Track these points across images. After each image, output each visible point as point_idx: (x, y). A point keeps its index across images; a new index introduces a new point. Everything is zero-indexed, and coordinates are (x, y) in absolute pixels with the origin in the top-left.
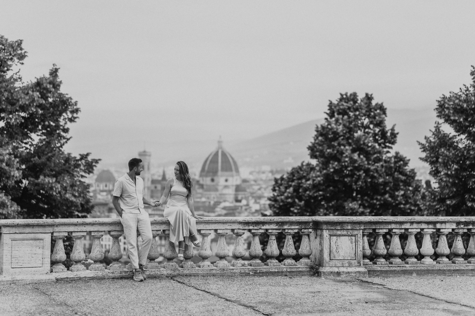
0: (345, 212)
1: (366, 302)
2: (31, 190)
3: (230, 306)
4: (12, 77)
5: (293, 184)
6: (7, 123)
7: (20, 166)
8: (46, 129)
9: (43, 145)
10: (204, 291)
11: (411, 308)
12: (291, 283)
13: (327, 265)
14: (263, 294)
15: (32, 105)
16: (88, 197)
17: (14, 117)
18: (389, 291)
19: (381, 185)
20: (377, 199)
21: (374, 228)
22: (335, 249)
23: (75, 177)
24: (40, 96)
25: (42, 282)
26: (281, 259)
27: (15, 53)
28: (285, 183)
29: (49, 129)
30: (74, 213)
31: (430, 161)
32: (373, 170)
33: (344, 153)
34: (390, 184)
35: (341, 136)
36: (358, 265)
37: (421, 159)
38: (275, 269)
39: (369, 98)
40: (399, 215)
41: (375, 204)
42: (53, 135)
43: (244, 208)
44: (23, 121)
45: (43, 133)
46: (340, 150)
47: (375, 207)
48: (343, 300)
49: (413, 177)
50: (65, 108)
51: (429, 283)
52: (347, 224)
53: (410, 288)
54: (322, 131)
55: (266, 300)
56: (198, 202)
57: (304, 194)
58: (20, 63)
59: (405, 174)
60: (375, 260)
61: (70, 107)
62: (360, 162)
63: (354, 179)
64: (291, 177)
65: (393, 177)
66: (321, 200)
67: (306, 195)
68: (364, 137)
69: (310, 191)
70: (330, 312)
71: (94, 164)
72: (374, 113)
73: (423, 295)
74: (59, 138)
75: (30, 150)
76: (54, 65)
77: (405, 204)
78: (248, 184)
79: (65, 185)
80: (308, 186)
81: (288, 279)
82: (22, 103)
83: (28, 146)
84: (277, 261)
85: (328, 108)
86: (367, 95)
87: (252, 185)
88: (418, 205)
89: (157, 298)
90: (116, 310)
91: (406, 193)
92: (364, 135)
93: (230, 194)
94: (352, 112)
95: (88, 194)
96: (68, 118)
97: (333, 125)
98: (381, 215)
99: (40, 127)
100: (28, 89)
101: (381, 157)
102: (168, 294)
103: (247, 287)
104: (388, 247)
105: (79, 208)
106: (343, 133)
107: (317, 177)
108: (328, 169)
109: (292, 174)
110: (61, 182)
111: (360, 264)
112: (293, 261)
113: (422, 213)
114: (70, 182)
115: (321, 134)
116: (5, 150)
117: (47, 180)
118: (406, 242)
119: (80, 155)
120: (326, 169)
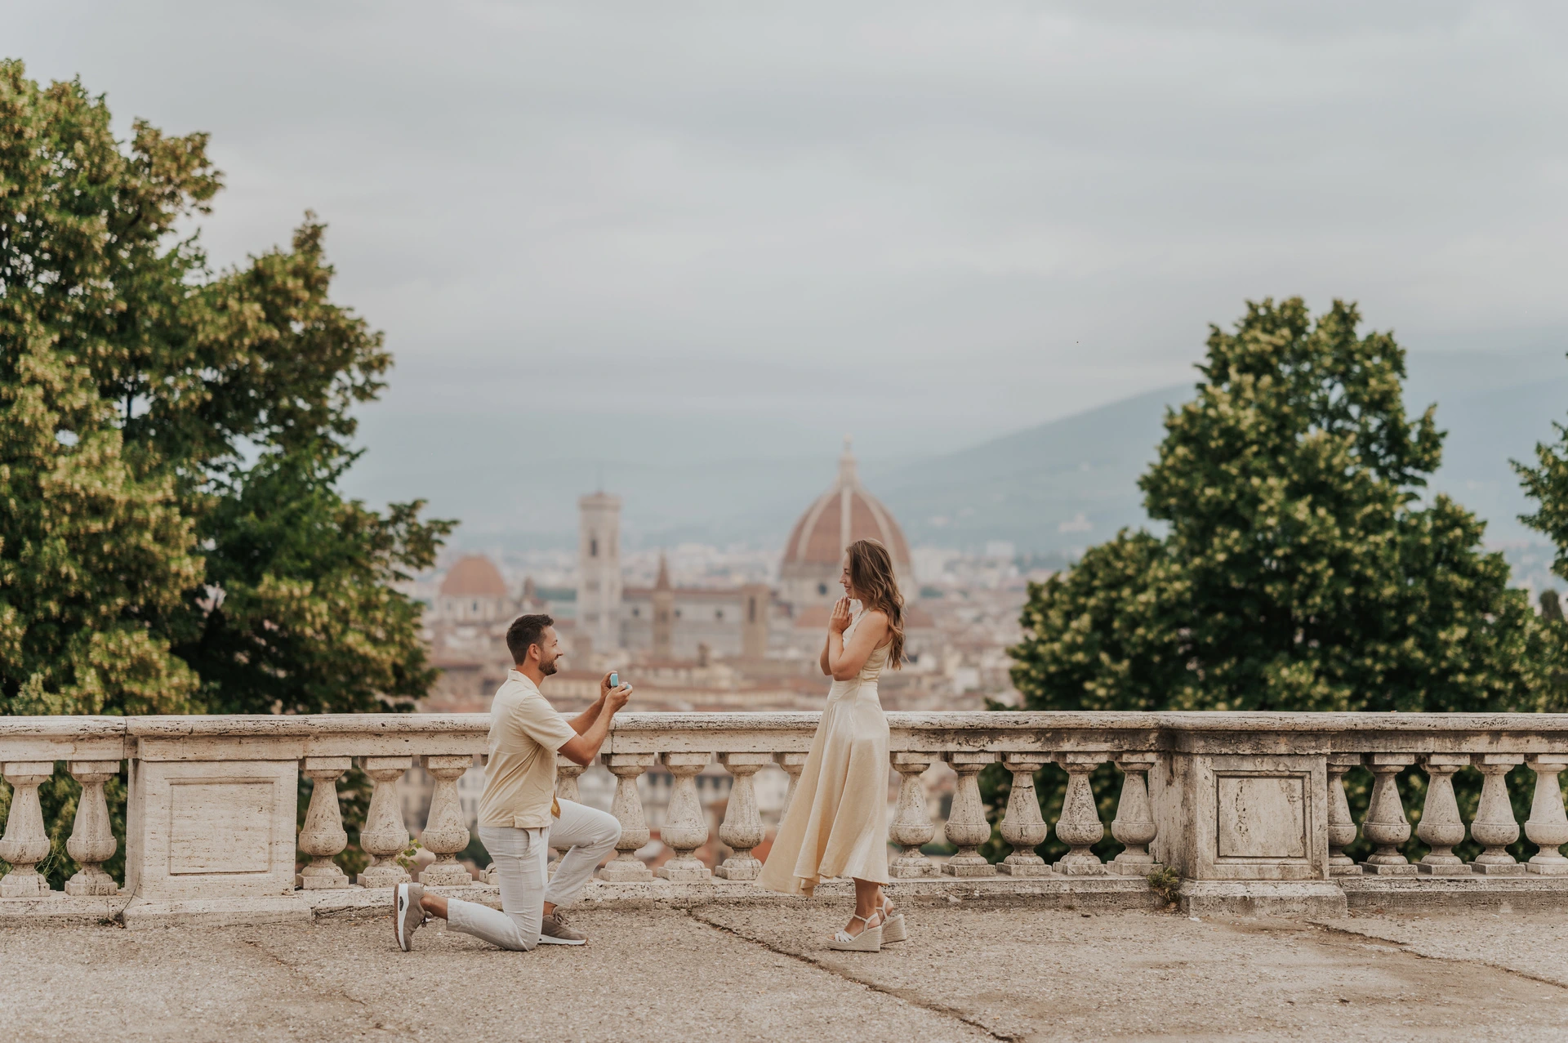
0: (1265, 695)
1: (1343, 1001)
2: (233, 620)
3: (885, 1009)
4: (173, 254)
5: (1092, 602)
6: (157, 404)
7: (199, 543)
8: (282, 423)
9: (273, 474)
10: (796, 956)
11: (1494, 1020)
12: (1089, 934)
13: (1208, 874)
14: (994, 968)
15: (236, 343)
16: (416, 643)
17: (181, 385)
18: (1419, 963)
19: (1390, 607)
20: (1375, 655)
21: (1367, 750)
22: (1236, 820)
23: (376, 579)
24: (263, 315)
25: (268, 920)
26: (1053, 850)
27: (183, 176)
28: (1066, 598)
29: (291, 423)
30: (370, 694)
31: (1556, 526)
32: (1360, 558)
33: (1261, 501)
34: (1419, 604)
35: (1252, 443)
36: (1313, 875)
37: (1524, 519)
38: (1034, 886)
39: (1344, 317)
40: (1452, 708)
41: (1370, 671)
42: (303, 442)
43: (926, 682)
44: (209, 396)
45: (272, 436)
46: (1248, 489)
47: (1370, 681)
48: (1264, 993)
49: (1499, 582)
50: (342, 356)
51: (1557, 939)
52: (1273, 737)
53: (1490, 955)
54: (1186, 427)
55: (1003, 989)
57: (1127, 635)
58: (201, 209)
59: (1469, 571)
60: (1371, 858)
61: (358, 351)
62: (1315, 528)
63: (1296, 586)
64: (1086, 578)
65: (1431, 582)
66: (1186, 657)
67: (1134, 639)
68: (1328, 447)
69: (1149, 628)
70: (1220, 1031)
71: (436, 535)
72: (1364, 368)
73: (1535, 979)
74: (325, 451)
75: (231, 489)
76: (308, 214)
77: (1470, 673)
78: (939, 601)
79: (342, 603)
80: (1141, 608)
81: (1075, 919)
82: (207, 337)
83: (224, 477)
84: (1040, 860)
85: (1207, 350)
86: (1337, 306)
87: (954, 606)
88: (1516, 675)
89: (642, 979)
90: (508, 1017)
91: (1475, 634)
92: (1331, 441)
94: (1287, 362)
95: (415, 633)
96: (353, 386)
97: (1225, 408)
98: (1389, 707)
99: (263, 416)
100: (225, 294)
101: (1387, 515)
102: (679, 966)
103: (938, 945)
104: (1415, 814)
105: (387, 678)
106: (1259, 433)
107: (1170, 579)
108: (1209, 552)
109: (1088, 569)
110: (330, 595)
111: (1321, 872)
112: (1094, 861)
113: (1531, 703)
114: (360, 593)
115: (1185, 438)
116: (151, 490)
117: (286, 587)
118: (1476, 797)
119: (393, 506)
120: (1201, 553)
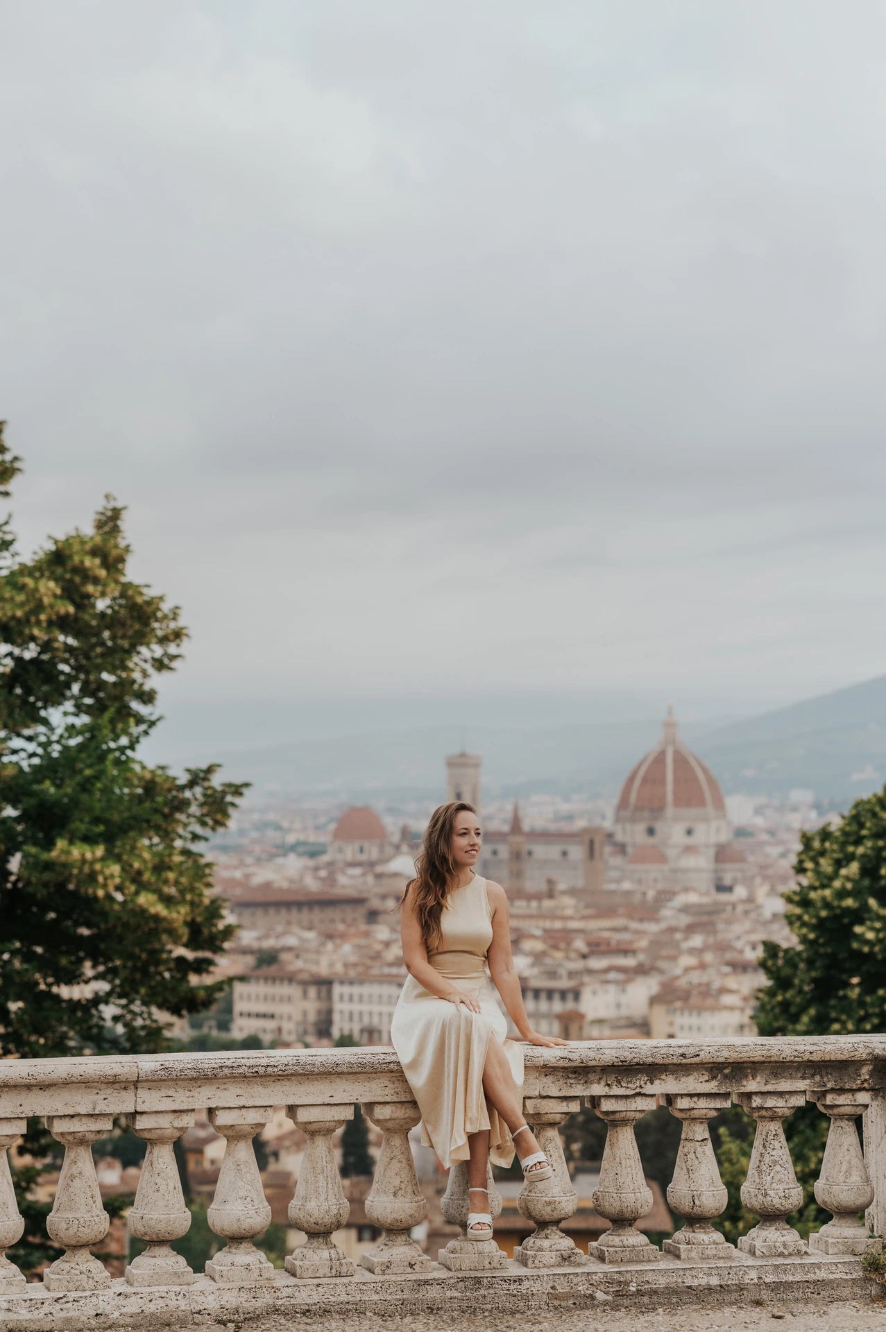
5: (860, 850)
8: (92, 695)
15: (33, 619)
16: (207, 900)
23: (176, 840)
24: (58, 591)
28: (835, 847)
29: (100, 695)
43: (740, 908)
56: (613, 892)
61: (156, 625)
64: (854, 827)
71: (229, 798)
74: (126, 720)
78: (750, 840)
79: (136, 865)
87: (762, 844)
93: (699, 870)
95: (206, 891)
96: (152, 658)
109: (856, 819)
110: (123, 858)
117: (76, 852)
119: (188, 770)
